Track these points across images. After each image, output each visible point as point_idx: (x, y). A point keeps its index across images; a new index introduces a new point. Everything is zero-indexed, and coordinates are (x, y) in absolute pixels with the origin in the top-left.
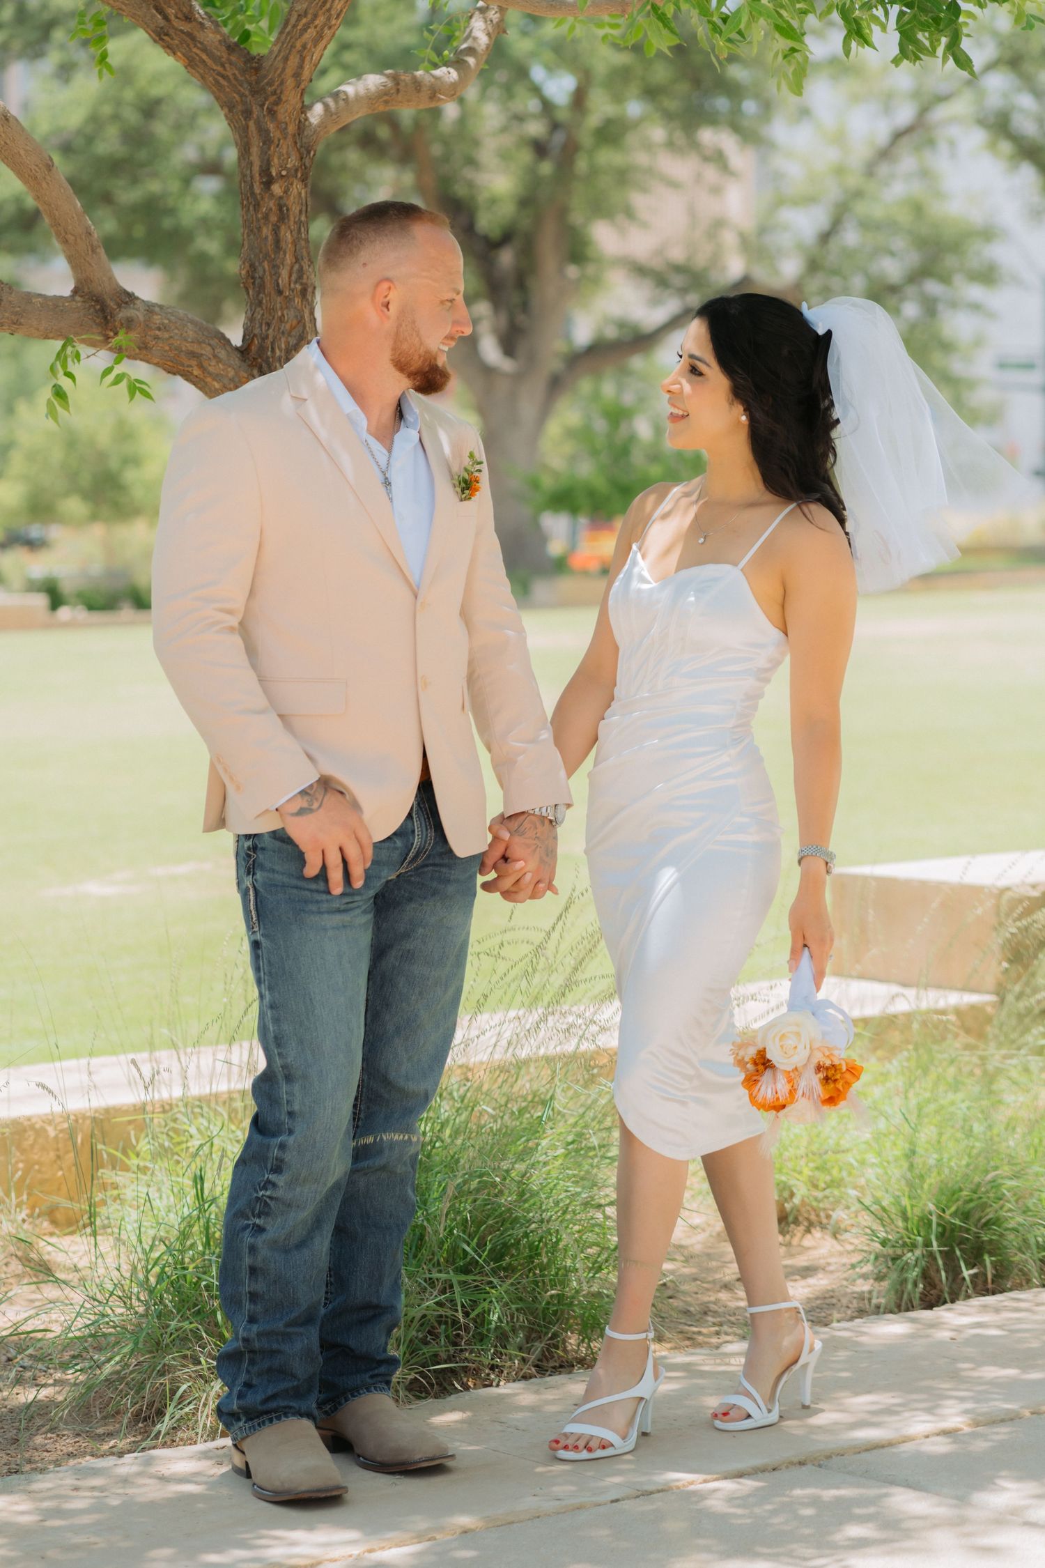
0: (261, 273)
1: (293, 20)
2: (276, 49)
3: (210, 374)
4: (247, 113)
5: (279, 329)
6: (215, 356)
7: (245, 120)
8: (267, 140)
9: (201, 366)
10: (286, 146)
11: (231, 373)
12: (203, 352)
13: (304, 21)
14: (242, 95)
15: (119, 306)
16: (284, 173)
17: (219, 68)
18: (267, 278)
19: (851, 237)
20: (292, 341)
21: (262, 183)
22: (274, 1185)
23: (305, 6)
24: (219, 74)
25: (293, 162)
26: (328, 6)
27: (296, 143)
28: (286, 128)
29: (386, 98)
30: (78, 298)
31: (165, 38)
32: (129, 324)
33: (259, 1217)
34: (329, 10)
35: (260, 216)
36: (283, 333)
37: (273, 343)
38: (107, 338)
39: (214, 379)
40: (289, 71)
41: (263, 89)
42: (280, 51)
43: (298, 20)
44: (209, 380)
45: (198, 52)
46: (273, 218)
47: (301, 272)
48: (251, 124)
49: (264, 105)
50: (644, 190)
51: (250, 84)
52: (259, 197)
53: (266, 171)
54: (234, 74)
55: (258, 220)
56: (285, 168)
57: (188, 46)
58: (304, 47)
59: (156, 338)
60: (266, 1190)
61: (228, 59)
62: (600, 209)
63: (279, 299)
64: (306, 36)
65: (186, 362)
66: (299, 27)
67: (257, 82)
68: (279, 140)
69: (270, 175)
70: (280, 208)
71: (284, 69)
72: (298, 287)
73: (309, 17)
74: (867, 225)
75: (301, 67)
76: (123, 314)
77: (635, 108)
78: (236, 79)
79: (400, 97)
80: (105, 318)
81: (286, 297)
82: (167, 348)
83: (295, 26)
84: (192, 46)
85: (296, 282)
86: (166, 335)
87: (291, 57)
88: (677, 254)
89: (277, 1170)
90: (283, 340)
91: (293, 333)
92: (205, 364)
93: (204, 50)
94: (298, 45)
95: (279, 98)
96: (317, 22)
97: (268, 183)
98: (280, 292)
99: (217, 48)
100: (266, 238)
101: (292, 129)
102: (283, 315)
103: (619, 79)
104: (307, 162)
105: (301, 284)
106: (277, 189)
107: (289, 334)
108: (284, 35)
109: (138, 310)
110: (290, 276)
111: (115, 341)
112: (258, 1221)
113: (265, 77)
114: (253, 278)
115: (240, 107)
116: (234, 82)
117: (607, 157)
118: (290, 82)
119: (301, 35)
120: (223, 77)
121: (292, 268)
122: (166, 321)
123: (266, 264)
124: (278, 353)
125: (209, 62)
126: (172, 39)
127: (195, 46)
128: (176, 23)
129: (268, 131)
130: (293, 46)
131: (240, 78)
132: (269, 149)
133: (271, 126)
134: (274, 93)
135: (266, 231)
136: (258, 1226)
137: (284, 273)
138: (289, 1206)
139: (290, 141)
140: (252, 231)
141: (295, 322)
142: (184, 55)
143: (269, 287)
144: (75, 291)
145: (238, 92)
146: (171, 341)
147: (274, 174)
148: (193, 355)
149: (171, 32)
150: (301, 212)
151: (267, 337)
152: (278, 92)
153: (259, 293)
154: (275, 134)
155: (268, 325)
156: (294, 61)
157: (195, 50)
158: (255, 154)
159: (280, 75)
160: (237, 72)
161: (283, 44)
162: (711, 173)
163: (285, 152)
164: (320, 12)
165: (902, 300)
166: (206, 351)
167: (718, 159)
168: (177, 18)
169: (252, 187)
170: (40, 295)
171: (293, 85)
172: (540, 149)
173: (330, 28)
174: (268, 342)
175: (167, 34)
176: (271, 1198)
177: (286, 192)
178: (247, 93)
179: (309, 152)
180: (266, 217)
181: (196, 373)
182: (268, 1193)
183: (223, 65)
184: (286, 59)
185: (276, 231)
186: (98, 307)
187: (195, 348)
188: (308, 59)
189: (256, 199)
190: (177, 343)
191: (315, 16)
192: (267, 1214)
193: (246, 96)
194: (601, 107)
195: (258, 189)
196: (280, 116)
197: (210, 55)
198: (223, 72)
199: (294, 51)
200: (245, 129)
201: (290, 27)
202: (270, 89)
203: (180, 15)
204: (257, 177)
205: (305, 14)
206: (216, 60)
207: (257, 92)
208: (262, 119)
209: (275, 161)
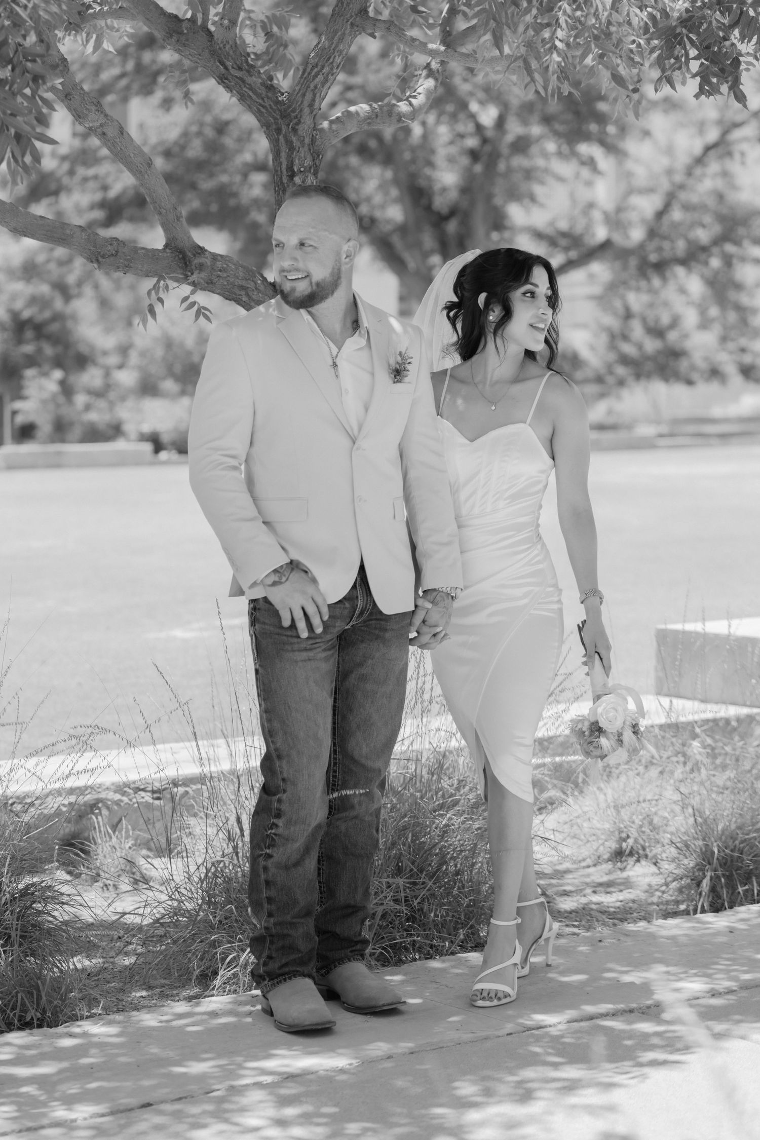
1: (308, 70)
2: (297, 88)
3: (254, 300)
4: (279, 131)
6: (257, 288)
7: (277, 135)
8: (291, 148)
9: (247, 295)
10: (303, 152)
12: (249, 286)
13: (316, 70)
14: (275, 119)
15: (195, 256)
16: (302, 169)
17: (260, 101)
19: (677, 215)
21: (288, 176)
22: (277, 826)
24: (260, 105)
25: (308, 162)
26: (331, 60)
27: (310, 150)
28: (304, 140)
29: (369, 121)
30: (168, 250)
31: (226, 81)
32: (201, 267)
33: (269, 848)
34: (332, 63)
38: (187, 276)
40: (306, 103)
41: (289, 115)
42: (300, 90)
43: (312, 70)
45: (247, 90)
48: (281, 138)
49: (289, 125)
50: (542, 183)
51: (280, 111)
52: (285, 185)
53: (290, 168)
54: (270, 105)
56: (303, 166)
57: (240, 86)
58: (316, 87)
59: (218, 276)
60: (272, 829)
61: (267, 96)
62: (514, 195)
64: (317, 80)
65: (238, 292)
66: (312, 74)
67: (285, 110)
68: (299, 148)
69: (293, 171)
71: (302, 102)
73: (319, 67)
74: (687, 207)
75: (313, 100)
76: (197, 261)
77: (536, 130)
78: (271, 108)
79: (378, 121)
80: (186, 263)
82: (226, 283)
83: (309, 74)
84: (243, 86)
86: (225, 275)
87: (307, 94)
88: (563, 225)
89: (278, 816)
92: (250, 293)
93: (251, 89)
94: (312, 86)
95: (299, 121)
96: (324, 71)
97: (292, 176)
99: (259, 88)
101: (307, 141)
103: (526, 111)
104: (317, 162)
106: (297, 178)
108: (302, 80)
109: (207, 258)
111: (191, 279)
112: (268, 851)
113: (290, 107)
115: (274, 126)
116: (270, 110)
117: (518, 161)
118: (306, 110)
119: (314, 79)
120: (263, 106)
122: (225, 266)
126: (230, 82)
127: (245, 86)
128: (232, 71)
129: (292, 142)
130: (309, 87)
131: (274, 107)
132: (293, 154)
133: (294, 139)
134: (296, 117)
136: (268, 854)
138: (287, 840)
139: (306, 148)
142: (237, 92)
144: (166, 246)
145: (273, 117)
146: (228, 278)
147: (296, 170)
148: (242, 288)
149: (230, 77)
152: (299, 116)
154: (296, 143)
156: (309, 96)
157: (245, 89)
158: (283, 157)
159: (300, 106)
160: (272, 104)
161: (302, 85)
162: (585, 173)
163: (303, 155)
164: (326, 65)
165: (710, 256)
166: (251, 285)
167: (590, 163)
168: (233, 68)
169: (281, 178)
170: (143, 248)
171: (308, 112)
172: (474, 155)
173: (332, 75)
175: (226, 79)
176: (275, 834)
178: (278, 117)
179: (318, 156)
181: (244, 299)
182: (273, 831)
183: (263, 99)
184: (304, 95)
186: (181, 256)
187: (244, 283)
188: (318, 95)
189: (284, 187)
190: (232, 280)
191: (323, 67)
192: (273, 846)
193: (277, 119)
194: (514, 129)
195: (285, 180)
196: (300, 133)
197: (255, 92)
198: (263, 103)
199: (309, 89)
200: (278, 140)
201: (306, 74)
202: (293, 115)
203: (235, 66)
204: (285, 172)
205: (317, 65)
206: (259, 95)
207: (285, 117)
208: (288, 134)
209: (297, 162)
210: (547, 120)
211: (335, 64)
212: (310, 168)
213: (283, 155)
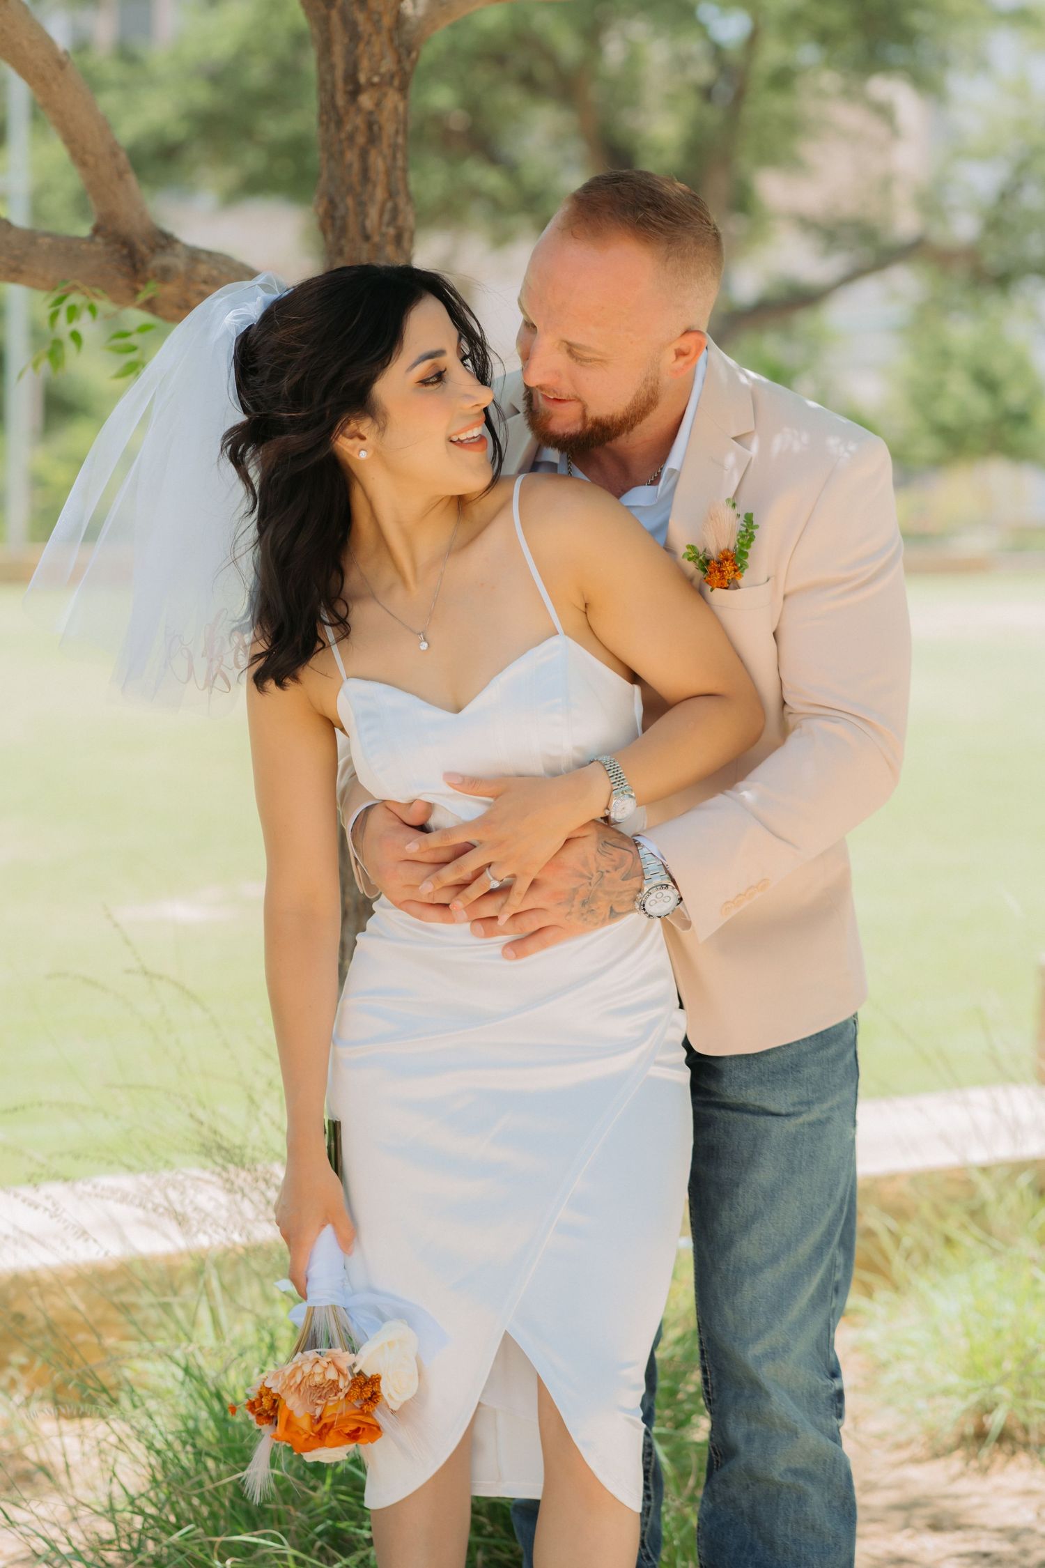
0: (343, 213)
7: (326, 6)
8: (354, 36)
10: (379, 44)
16: (376, 79)
18: (351, 220)
21: (346, 92)
25: (388, 65)
27: (392, 40)
28: (379, 21)
30: (99, 239)
32: (164, 274)
35: (343, 136)
38: (136, 292)
46: (361, 139)
47: (395, 212)
48: (335, 16)
52: (342, 111)
53: (351, 77)
55: (340, 142)
56: (377, 73)
62: (768, 156)
68: (370, 36)
69: (357, 82)
70: (370, 125)
72: (391, 231)
76: (157, 262)
77: (807, 53)
80: (134, 266)
81: (375, 245)
85: (389, 224)
97: (355, 91)
98: (367, 238)
100: (350, 166)
101: (387, 21)
104: (407, 66)
105: (396, 229)
106: (366, 101)
109: (178, 256)
110: (381, 217)
111: (142, 297)
114: (334, 217)
117: (777, 104)
121: (383, 205)
123: (350, 202)
129: (354, 24)
132: (356, 46)
133: (360, 17)
135: (351, 156)
137: (373, 212)
139: (384, 37)
140: (332, 156)
143: (353, 230)
144: (95, 231)
147: (362, 81)
150: (397, 132)
153: (339, 238)
154: (364, 26)
158: (337, 54)
163: (377, 51)
169: (333, 97)
170: (48, 235)
172: (706, 93)
177: (378, 104)
179: (409, 53)
180: (351, 138)
185: (364, 155)
186: (125, 251)
189: (338, 113)
194: (773, 51)
195: (341, 100)
200: (326, 20)
204: (340, 84)
208: (348, 8)
209: (365, 64)
210: (825, 37)
212: (392, 77)
213: (338, 50)
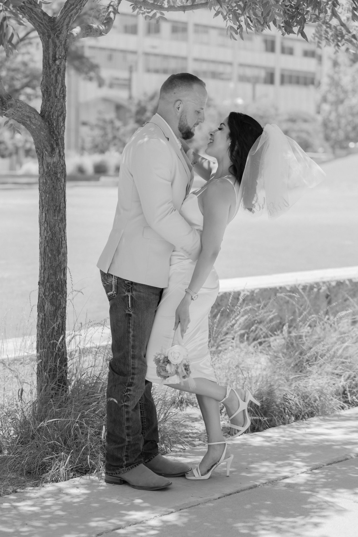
0: (50, 90)
1: (68, 6)
3: (33, 123)
4: (49, 36)
5: (55, 109)
6: (35, 117)
7: (48, 38)
8: (55, 46)
9: (30, 121)
10: (61, 48)
11: (39, 123)
12: (31, 116)
13: (73, 7)
14: (48, 30)
15: (8, 99)
16: (60, 57)
17: (40, 21)
18: (52, 92)
20: (59, 113)
21: (52, 60)
22: (130, 390)
23: (73, 2)
25: (63, 54)
26: (81, 2)
28: (62, 42)
29: (87, 33)
31: (23, 9)
32: (11, 106)
33: (126, 402)
34: (81, 4)
35: (51, 71)
36: (57, 111)
37: (53, 114)
38: (2, 110)
39: (34, 125)
40: (65, 23)
41: (56, 29)
42: (62, 16)
44: (32, 125)
45: (34, 15)
46: (56, 72)
47: (63, 91)
48: (50, 40)
49: (55, 34)
51: (51, 27)
52: (51, 65)
53: (54, 56)
54: (45, 23)
55: (50, 72)
56: (60, 55)
57: (30, 12)
58: (71, 15)
59: (18, 111)
60: (127, 392)
61: (44, 18)
63: (56, 99)
64: (73, 12)
65: (25, 118)
66: (70, 9)
67: (53, 26)
68: (59, 46)
69: (56, 58)
70: (58, 69)
71: (63, 22)
72: (62, 95)
73: (75, 5)
75: (69, 22)
76: (10, 102)
78: (46, 25)
80: (3, 103)
81: (58, 99)
82: (21, 114)
83: (69, 8)
84: (32, 13)
85: (62, 94)
86: (21, 110)
87: (67, 19)
89: (130, 385)
90: (56, 113)
91: (60, 111)
92: (32, 120)
93: (36, 14)
95: (61, 32)
96: (77, 7)
97: (55, 60)
98: (56, 97)
99: (40, 14)
100: (53, 78)
102: (57, 105)
104: (67, 54)
105: (63, 94)
106: (58, 62)
107: (59, 111)
108: (64, 11)
109: (13, 101)
110: (60, 92)
112: (126, 403)
113: (56, 24)
114: (47, 92)
115: (47, 34)
116: (45, 26)
118: (65, 27)
119: (71, 11)
120: (42, 24)
121: (61, 89)
122: (21, 105)
123: (52, 87)
124: (54, 117)
125: (37, 18)
126: (25, 10)
127: (33, 13)
128: (27, 5)
129: (56, 43)
130: (68, 15)
132: (56, 49)
133: (57, 41)
134: (59, 30)
135: (53, 76)
136: (126, 405)
137: (58, 91)
138: (134, 397)
139: (63, 47)
140: (47, 76)
141: (60, 107)
142: (28, 15)
143: (53, 94)
145: (47, 29)
146: (22, 112)
147: (57, 57)
148: (28, 117)
149: (25, 8)
151: (51, 112)
152: (61, 30)
153: (49, 97)
154: (58, 44)
155: (52, 108)
157: (32, 14)
158: (51, 50)
159: (62, 24)
160: (46, 22)
161: (64, 14)
163: (61, 50)
164: (78, 4)
166: (32, 116)
168: (27, 3)
169: (48, 61)
171: (66, 28)
173: (81, 9)
174: (51, 113)
175: (23, 8)
176: (129, 395)
177: (60, 63)
178: (50, 30)
179: (68, 50)
180: (53, 72)
181: (28, 123)
183: (42, 20)
184: (65, 19)
185: (56, 76)
186: (0, 100)
187: (28, 114)
188: (72, 20)
189: (50, 65)
191: (77, 5)
193: (49, 31)
195: (51, 62)
196: (60, 38)
197: (38, 16)
198: (41, 22)
199: (68, 17)
200: (48, 42)
201: (67, 9)
202: (58, 29)
203: (28, 2)
204: (51, 58)
205: (73, 5)
206: (40, 18)
207: (53, 30)
208: (54, 39)
209: (58, 53)
211: (83, 5)
213: (51, 49)
